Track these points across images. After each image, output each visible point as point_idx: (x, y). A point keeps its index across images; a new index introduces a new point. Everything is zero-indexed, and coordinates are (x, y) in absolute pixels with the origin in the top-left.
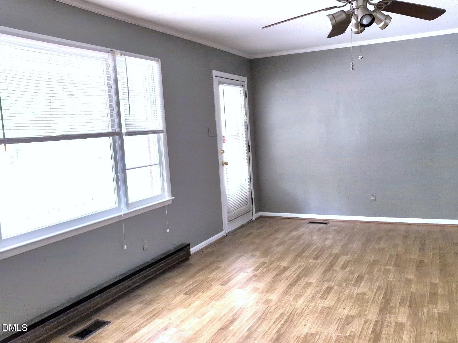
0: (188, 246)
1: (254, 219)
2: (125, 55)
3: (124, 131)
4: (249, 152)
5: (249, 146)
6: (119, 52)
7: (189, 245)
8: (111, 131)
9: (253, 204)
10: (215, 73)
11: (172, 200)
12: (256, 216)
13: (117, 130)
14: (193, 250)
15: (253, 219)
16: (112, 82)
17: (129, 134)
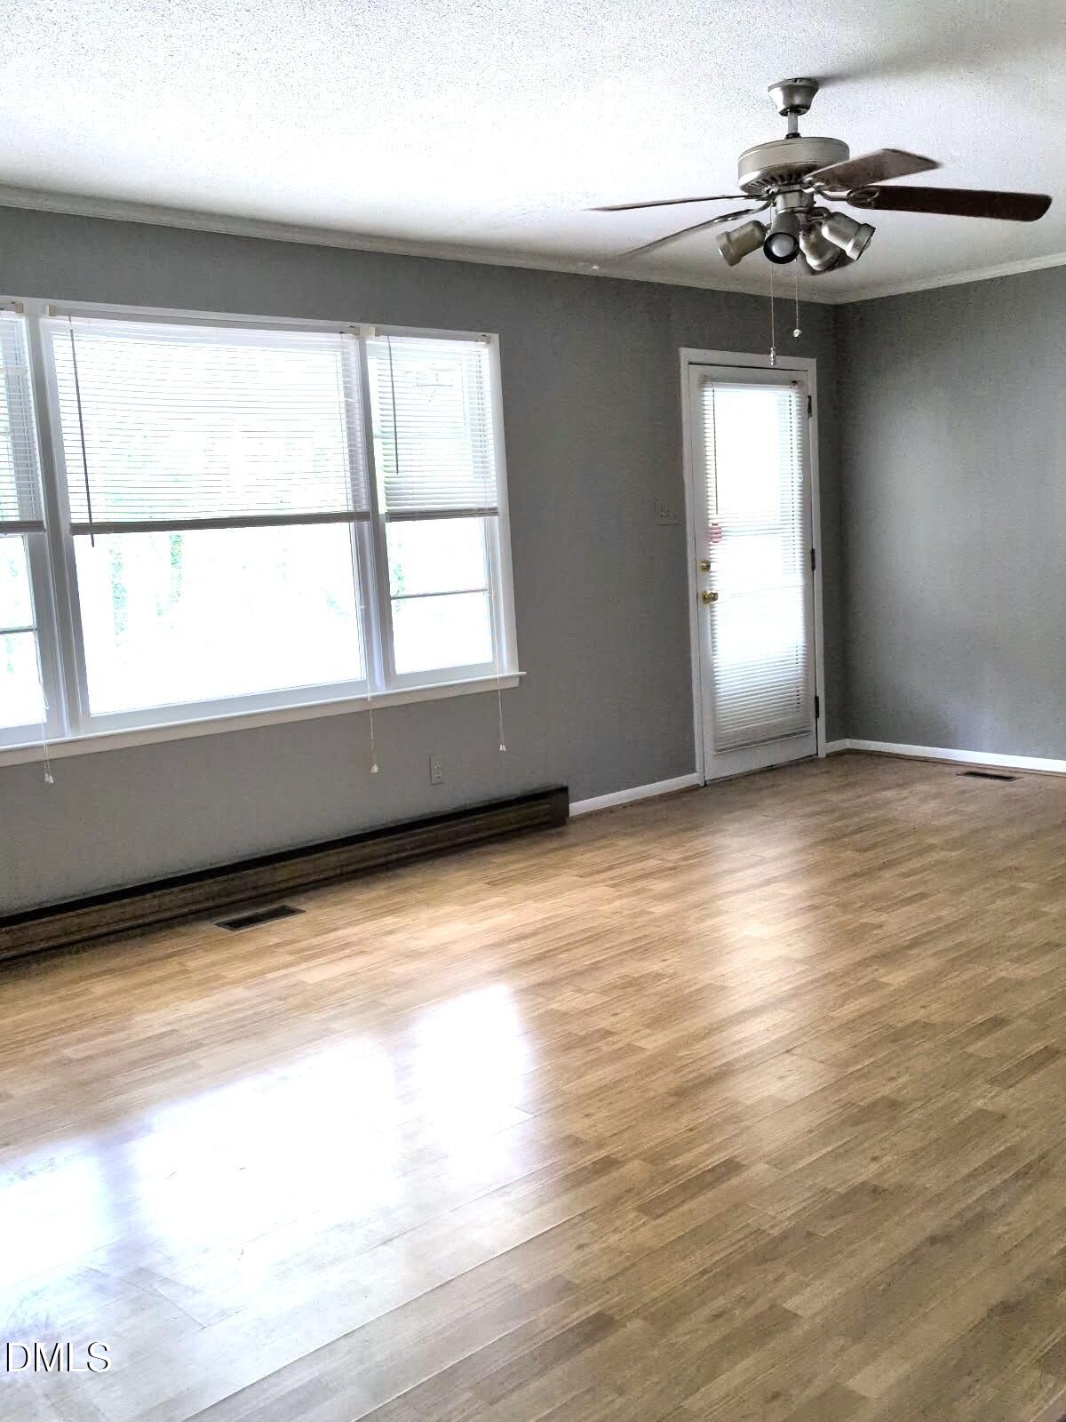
0: (561, 794)
1: (822, 755)
2: (388, 334)
3: (383, 509)
4: (813, 568)
5: (813, 552)
6: (372, 328)
7: (564, 790)
8: (351, 509)
9: (817, 715)
10: (687, 354)
11: (521, 677)
12: (826, 747)
13: (365, 507)
14: (577, 808)
15: (817, 754)
16: (356, 397)
17: (396, 516)
